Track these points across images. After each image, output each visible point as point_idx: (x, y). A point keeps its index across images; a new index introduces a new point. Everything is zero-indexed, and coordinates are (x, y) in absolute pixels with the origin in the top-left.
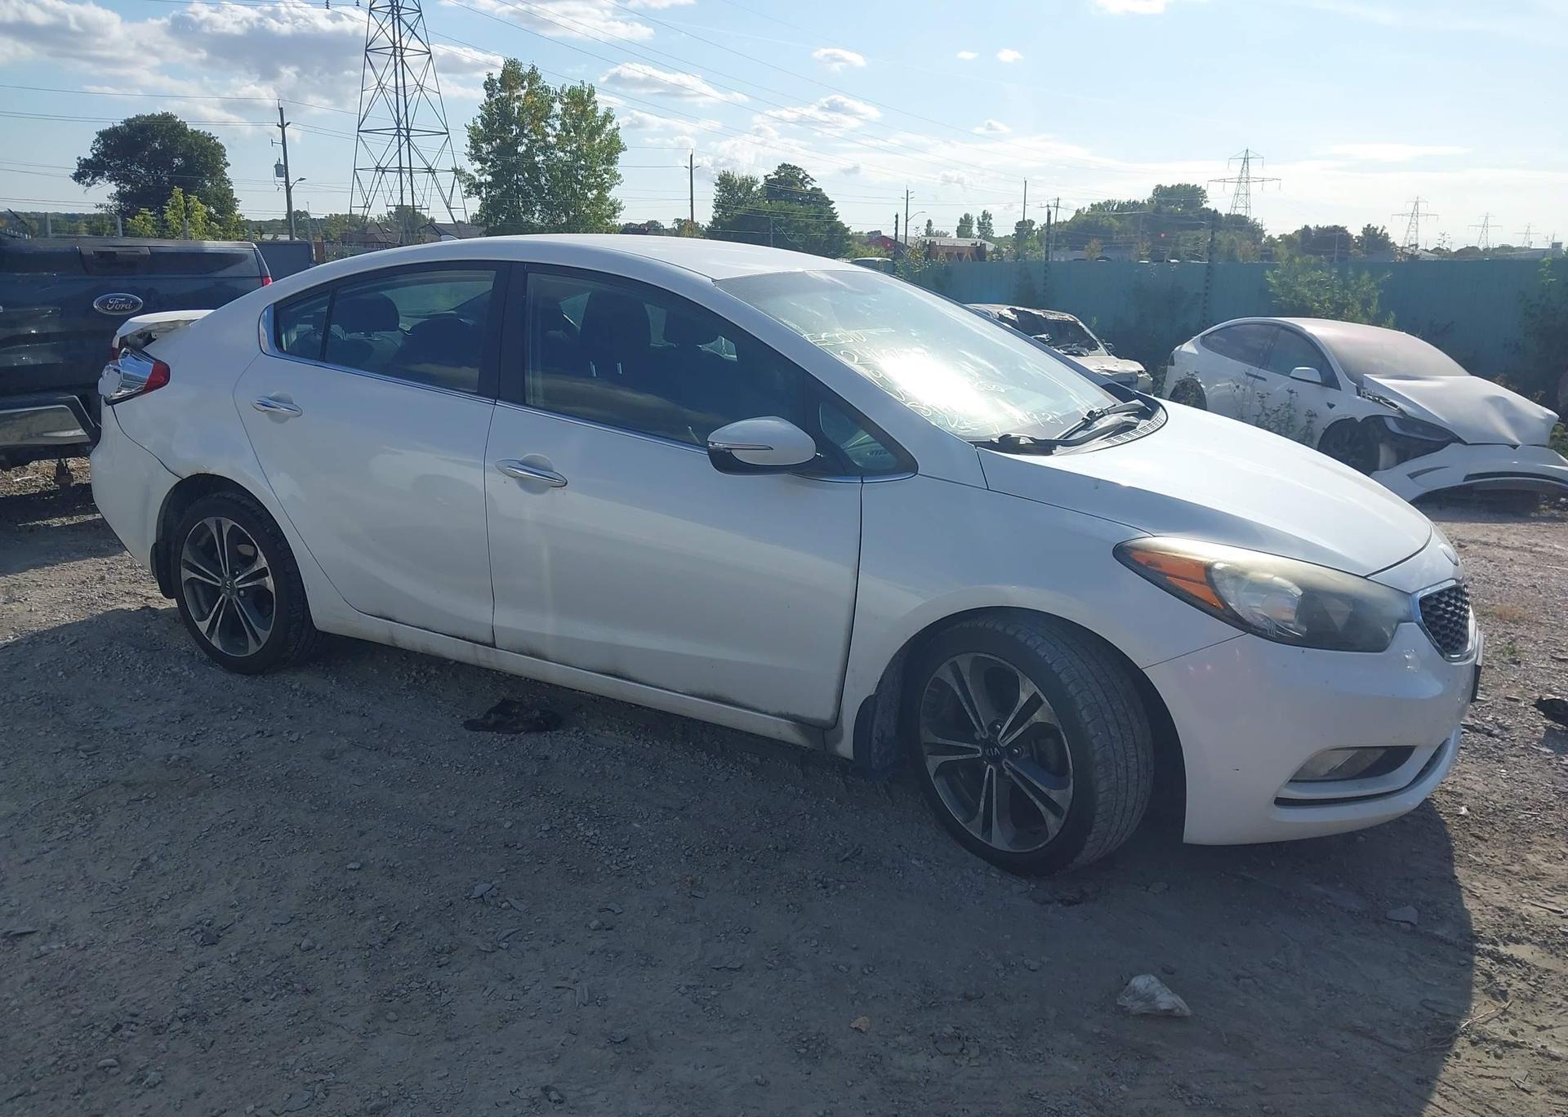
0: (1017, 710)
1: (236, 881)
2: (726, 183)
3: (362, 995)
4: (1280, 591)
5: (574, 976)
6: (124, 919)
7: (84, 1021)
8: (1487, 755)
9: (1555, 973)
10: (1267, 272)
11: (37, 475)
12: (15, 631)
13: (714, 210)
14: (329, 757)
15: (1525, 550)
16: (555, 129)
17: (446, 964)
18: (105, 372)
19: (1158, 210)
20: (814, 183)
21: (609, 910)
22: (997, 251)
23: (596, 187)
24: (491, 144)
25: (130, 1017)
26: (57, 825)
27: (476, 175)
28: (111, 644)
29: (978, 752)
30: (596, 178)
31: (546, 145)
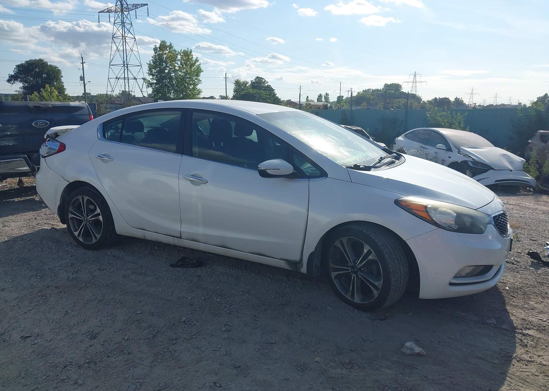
0: (363, 255)
1: (99, 318)
2: (237, 83)
3: (148, 354)
4: (449, 214)
5: (219, 346)
6: (62, 331)
7: (53, 365)
8: (513, 270)
9: (542, 339)
10: (427, 112)
11: (11, 183)
12: (8, 236)
13: (234, 92)
14: (124, 277)
15: (516, 205)
16: (178, 64)
17: (175, 344)
18: (42, 147)
19: (386, 92)
20: (268, 83)
21: (228, 325)
22: (331, 107)
23: (193, 84)
24: (156, 70)
25: (69, 363)
26: (34, 301)
27: (151, 80)
28: (42, 240)
29: (350, 270)
30: (192, 81)
31: (175, 70)
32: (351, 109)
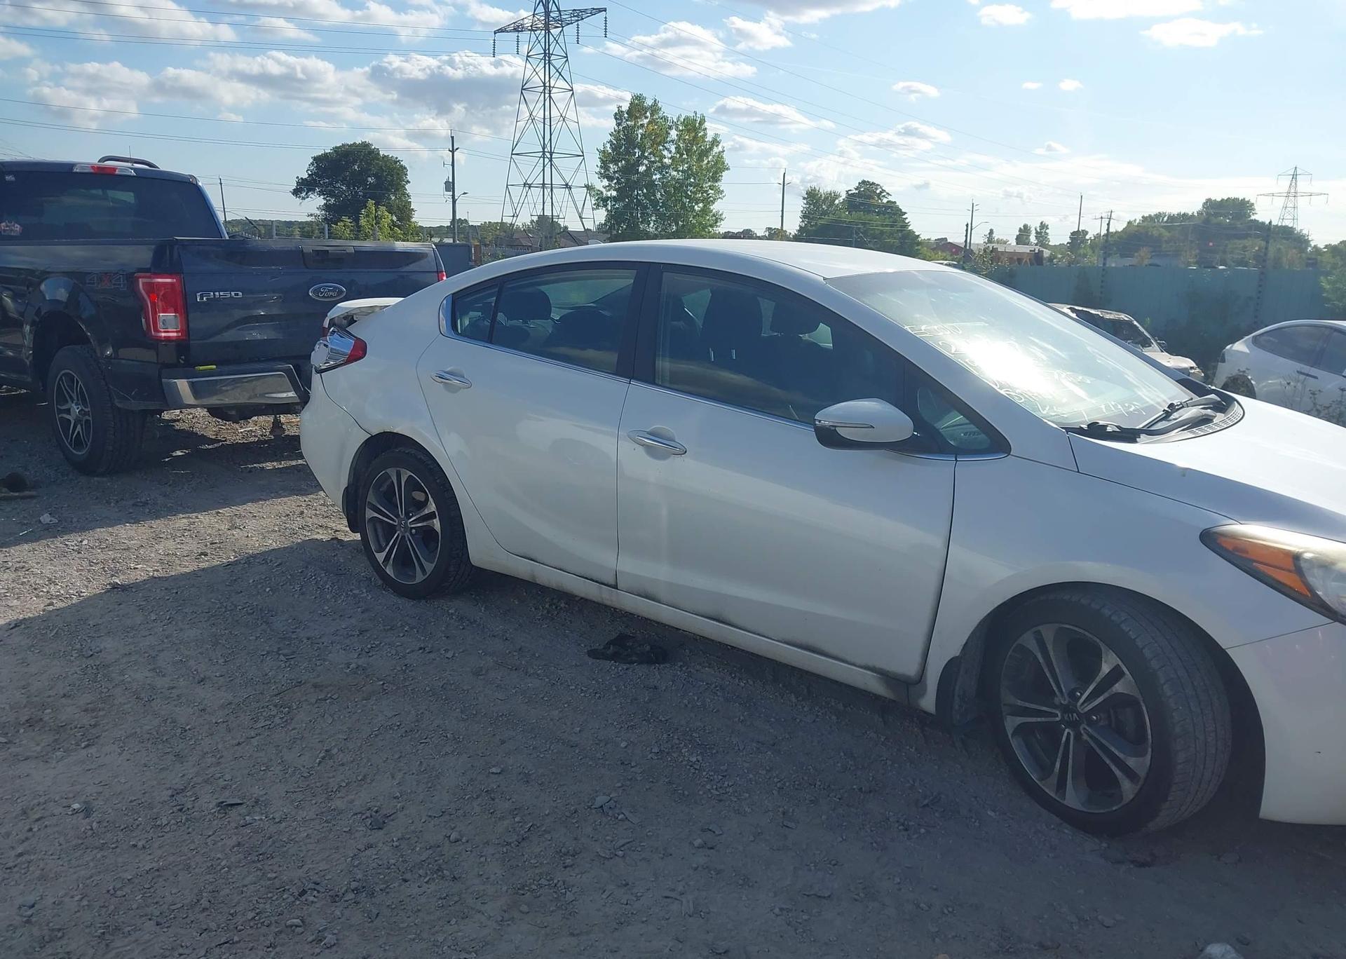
0: (1098, 679)
1: (399, 776)
2: (812, 196)
3: (499, 887)
5: (680, 888)
6: (311, 800)
7: (277, 882)
10: (1322, 278)
11: (258, 427)
12: (235, 552)
13: (801, 220)
14: (477, 673)
16: (670, 152)
17: (571, 866)
18: (317, 346)
19: (1207, 221)
20: (889, 197)
21: (710, 830)
22: (1051, 259)
23: (702, 201)
24: (618, 165)
25: (312, 886)
26: (262, 715)
27: (604, 190)
28: (307, 567)
29: (1058, 716)
30: (702, 193)
31: (662, 165)
32: (1104, 264)
